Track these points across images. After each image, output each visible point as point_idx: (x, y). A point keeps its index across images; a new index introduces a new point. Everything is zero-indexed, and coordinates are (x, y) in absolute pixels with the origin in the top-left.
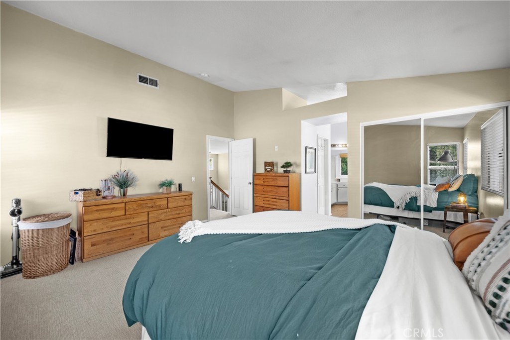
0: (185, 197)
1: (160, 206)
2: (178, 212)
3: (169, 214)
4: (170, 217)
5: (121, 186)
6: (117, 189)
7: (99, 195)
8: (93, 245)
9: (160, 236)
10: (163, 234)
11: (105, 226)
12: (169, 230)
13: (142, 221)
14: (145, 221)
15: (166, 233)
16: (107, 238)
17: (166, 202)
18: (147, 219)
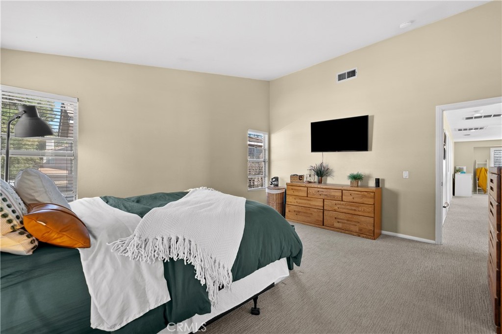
0: (363, 193)
1: (334, 196)
2: (354, 208)
3: (343, 207)
4: (344, 211)
5: (318, 174)
6: (316, 177)
7: (301, 180)
8: (289, 211)
9: (333, 225)
10: (336, 225)
11: (296, 201)
12: (343, 223)
13: (318, 206)
14: (321, 206)
15: (340, 225)
16: (296, 210)
17: (341, 195)
18: (322, 205)
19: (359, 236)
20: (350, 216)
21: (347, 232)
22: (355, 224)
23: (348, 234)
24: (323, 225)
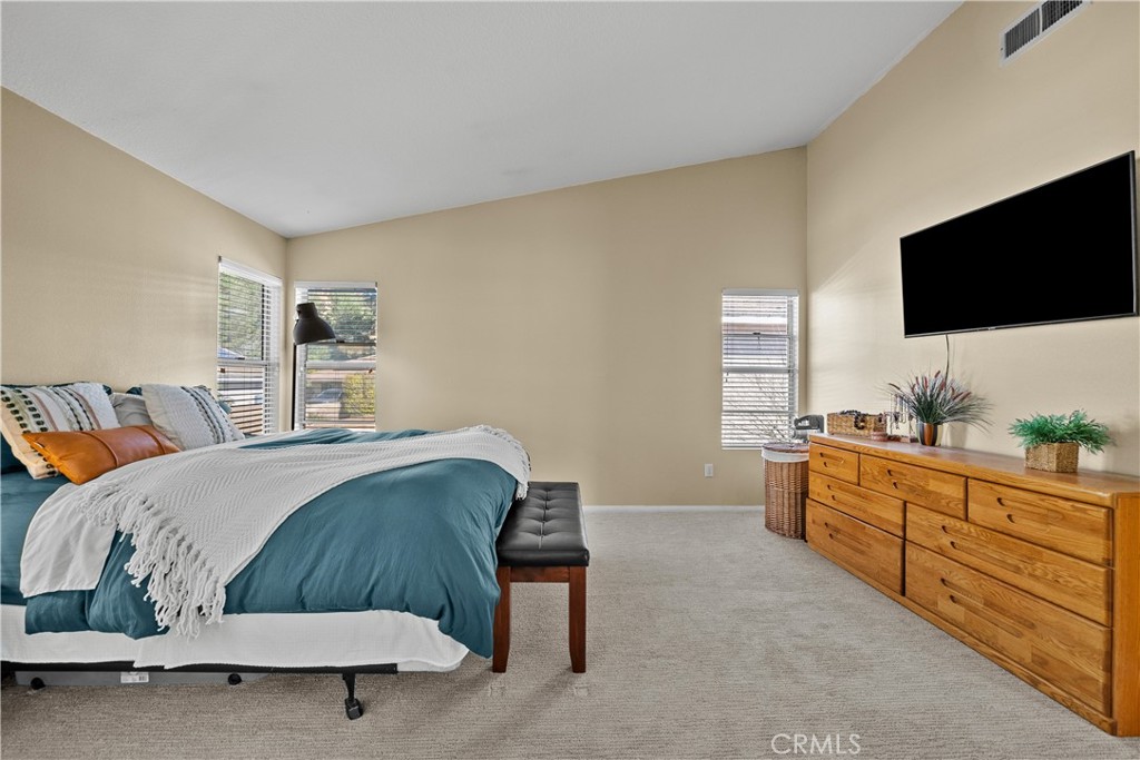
1: (939, 498)
3: (970, 544)
8: (814, 522)
9: (935, 604)
10: (945, 606)
11: (831, 493)
12: (969, 608)
13: (888, 522)
14: (896, 525)
15: (957, 612)
16: (830, 521)
17: (962, 496)
18: (900, 522)
19: (1035, 684)
20: (998, 589)
21: (984, 648)
22: (1020, 628)
23: (991, 658)
24: (903, 593)
